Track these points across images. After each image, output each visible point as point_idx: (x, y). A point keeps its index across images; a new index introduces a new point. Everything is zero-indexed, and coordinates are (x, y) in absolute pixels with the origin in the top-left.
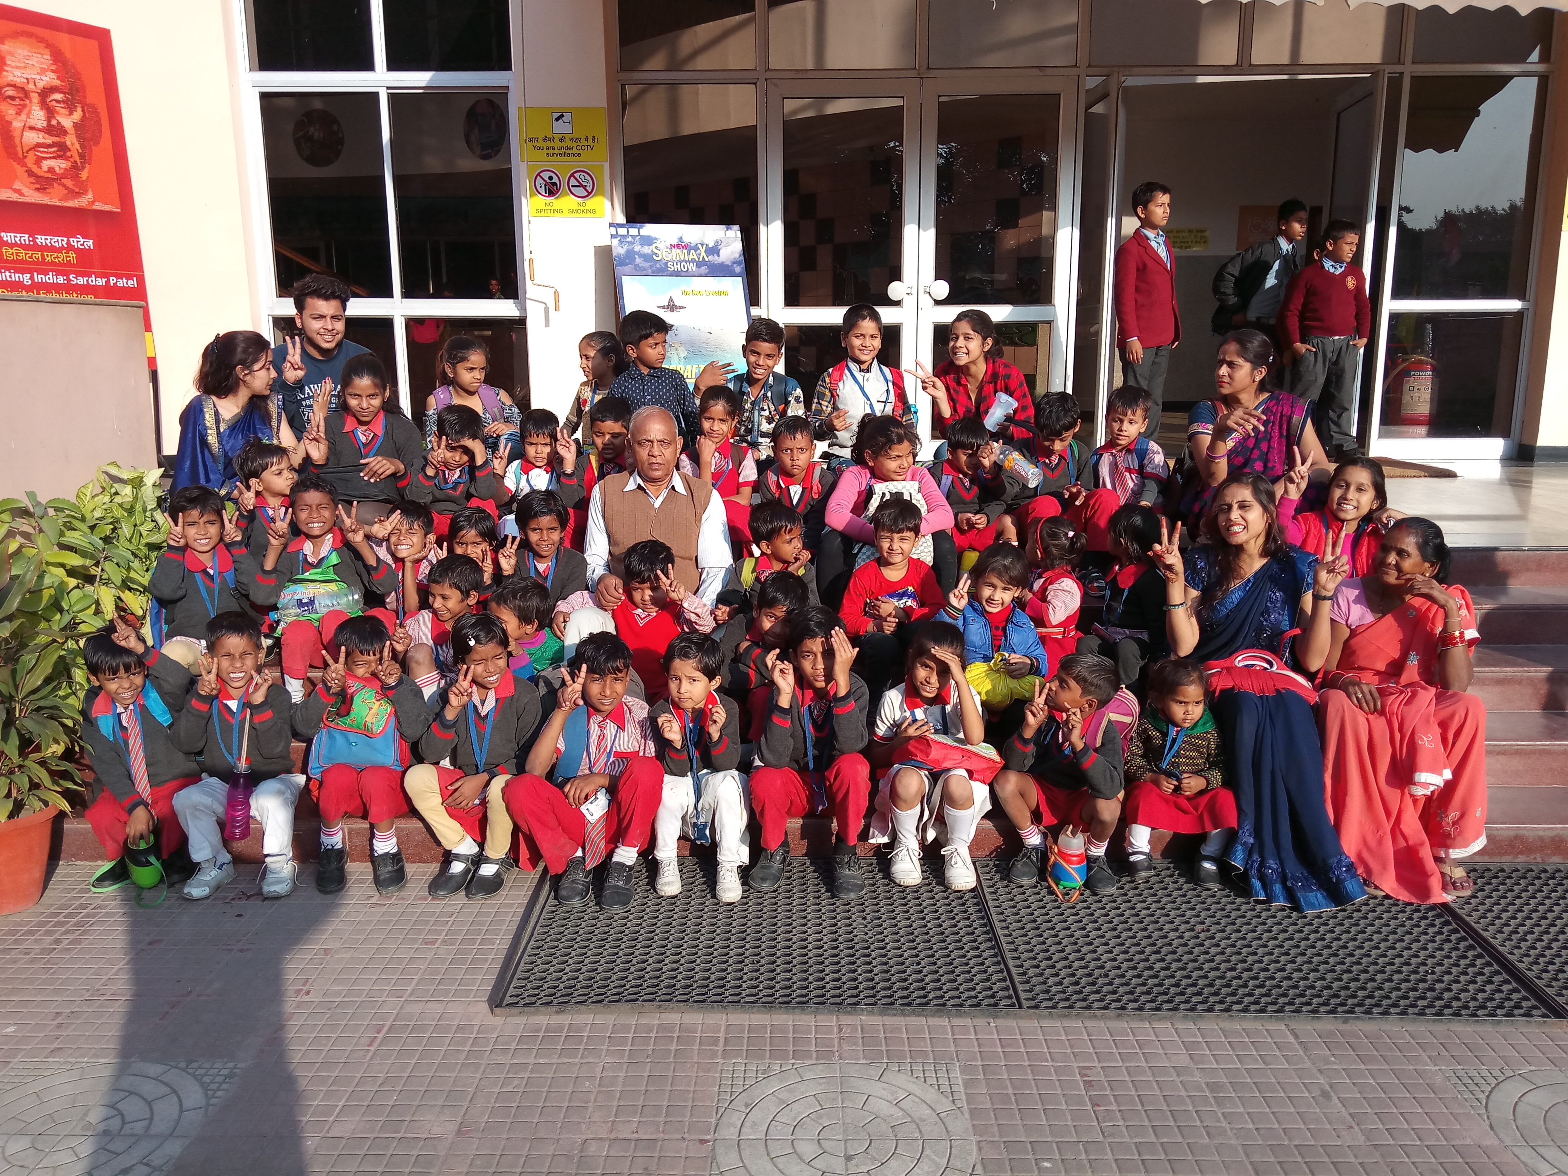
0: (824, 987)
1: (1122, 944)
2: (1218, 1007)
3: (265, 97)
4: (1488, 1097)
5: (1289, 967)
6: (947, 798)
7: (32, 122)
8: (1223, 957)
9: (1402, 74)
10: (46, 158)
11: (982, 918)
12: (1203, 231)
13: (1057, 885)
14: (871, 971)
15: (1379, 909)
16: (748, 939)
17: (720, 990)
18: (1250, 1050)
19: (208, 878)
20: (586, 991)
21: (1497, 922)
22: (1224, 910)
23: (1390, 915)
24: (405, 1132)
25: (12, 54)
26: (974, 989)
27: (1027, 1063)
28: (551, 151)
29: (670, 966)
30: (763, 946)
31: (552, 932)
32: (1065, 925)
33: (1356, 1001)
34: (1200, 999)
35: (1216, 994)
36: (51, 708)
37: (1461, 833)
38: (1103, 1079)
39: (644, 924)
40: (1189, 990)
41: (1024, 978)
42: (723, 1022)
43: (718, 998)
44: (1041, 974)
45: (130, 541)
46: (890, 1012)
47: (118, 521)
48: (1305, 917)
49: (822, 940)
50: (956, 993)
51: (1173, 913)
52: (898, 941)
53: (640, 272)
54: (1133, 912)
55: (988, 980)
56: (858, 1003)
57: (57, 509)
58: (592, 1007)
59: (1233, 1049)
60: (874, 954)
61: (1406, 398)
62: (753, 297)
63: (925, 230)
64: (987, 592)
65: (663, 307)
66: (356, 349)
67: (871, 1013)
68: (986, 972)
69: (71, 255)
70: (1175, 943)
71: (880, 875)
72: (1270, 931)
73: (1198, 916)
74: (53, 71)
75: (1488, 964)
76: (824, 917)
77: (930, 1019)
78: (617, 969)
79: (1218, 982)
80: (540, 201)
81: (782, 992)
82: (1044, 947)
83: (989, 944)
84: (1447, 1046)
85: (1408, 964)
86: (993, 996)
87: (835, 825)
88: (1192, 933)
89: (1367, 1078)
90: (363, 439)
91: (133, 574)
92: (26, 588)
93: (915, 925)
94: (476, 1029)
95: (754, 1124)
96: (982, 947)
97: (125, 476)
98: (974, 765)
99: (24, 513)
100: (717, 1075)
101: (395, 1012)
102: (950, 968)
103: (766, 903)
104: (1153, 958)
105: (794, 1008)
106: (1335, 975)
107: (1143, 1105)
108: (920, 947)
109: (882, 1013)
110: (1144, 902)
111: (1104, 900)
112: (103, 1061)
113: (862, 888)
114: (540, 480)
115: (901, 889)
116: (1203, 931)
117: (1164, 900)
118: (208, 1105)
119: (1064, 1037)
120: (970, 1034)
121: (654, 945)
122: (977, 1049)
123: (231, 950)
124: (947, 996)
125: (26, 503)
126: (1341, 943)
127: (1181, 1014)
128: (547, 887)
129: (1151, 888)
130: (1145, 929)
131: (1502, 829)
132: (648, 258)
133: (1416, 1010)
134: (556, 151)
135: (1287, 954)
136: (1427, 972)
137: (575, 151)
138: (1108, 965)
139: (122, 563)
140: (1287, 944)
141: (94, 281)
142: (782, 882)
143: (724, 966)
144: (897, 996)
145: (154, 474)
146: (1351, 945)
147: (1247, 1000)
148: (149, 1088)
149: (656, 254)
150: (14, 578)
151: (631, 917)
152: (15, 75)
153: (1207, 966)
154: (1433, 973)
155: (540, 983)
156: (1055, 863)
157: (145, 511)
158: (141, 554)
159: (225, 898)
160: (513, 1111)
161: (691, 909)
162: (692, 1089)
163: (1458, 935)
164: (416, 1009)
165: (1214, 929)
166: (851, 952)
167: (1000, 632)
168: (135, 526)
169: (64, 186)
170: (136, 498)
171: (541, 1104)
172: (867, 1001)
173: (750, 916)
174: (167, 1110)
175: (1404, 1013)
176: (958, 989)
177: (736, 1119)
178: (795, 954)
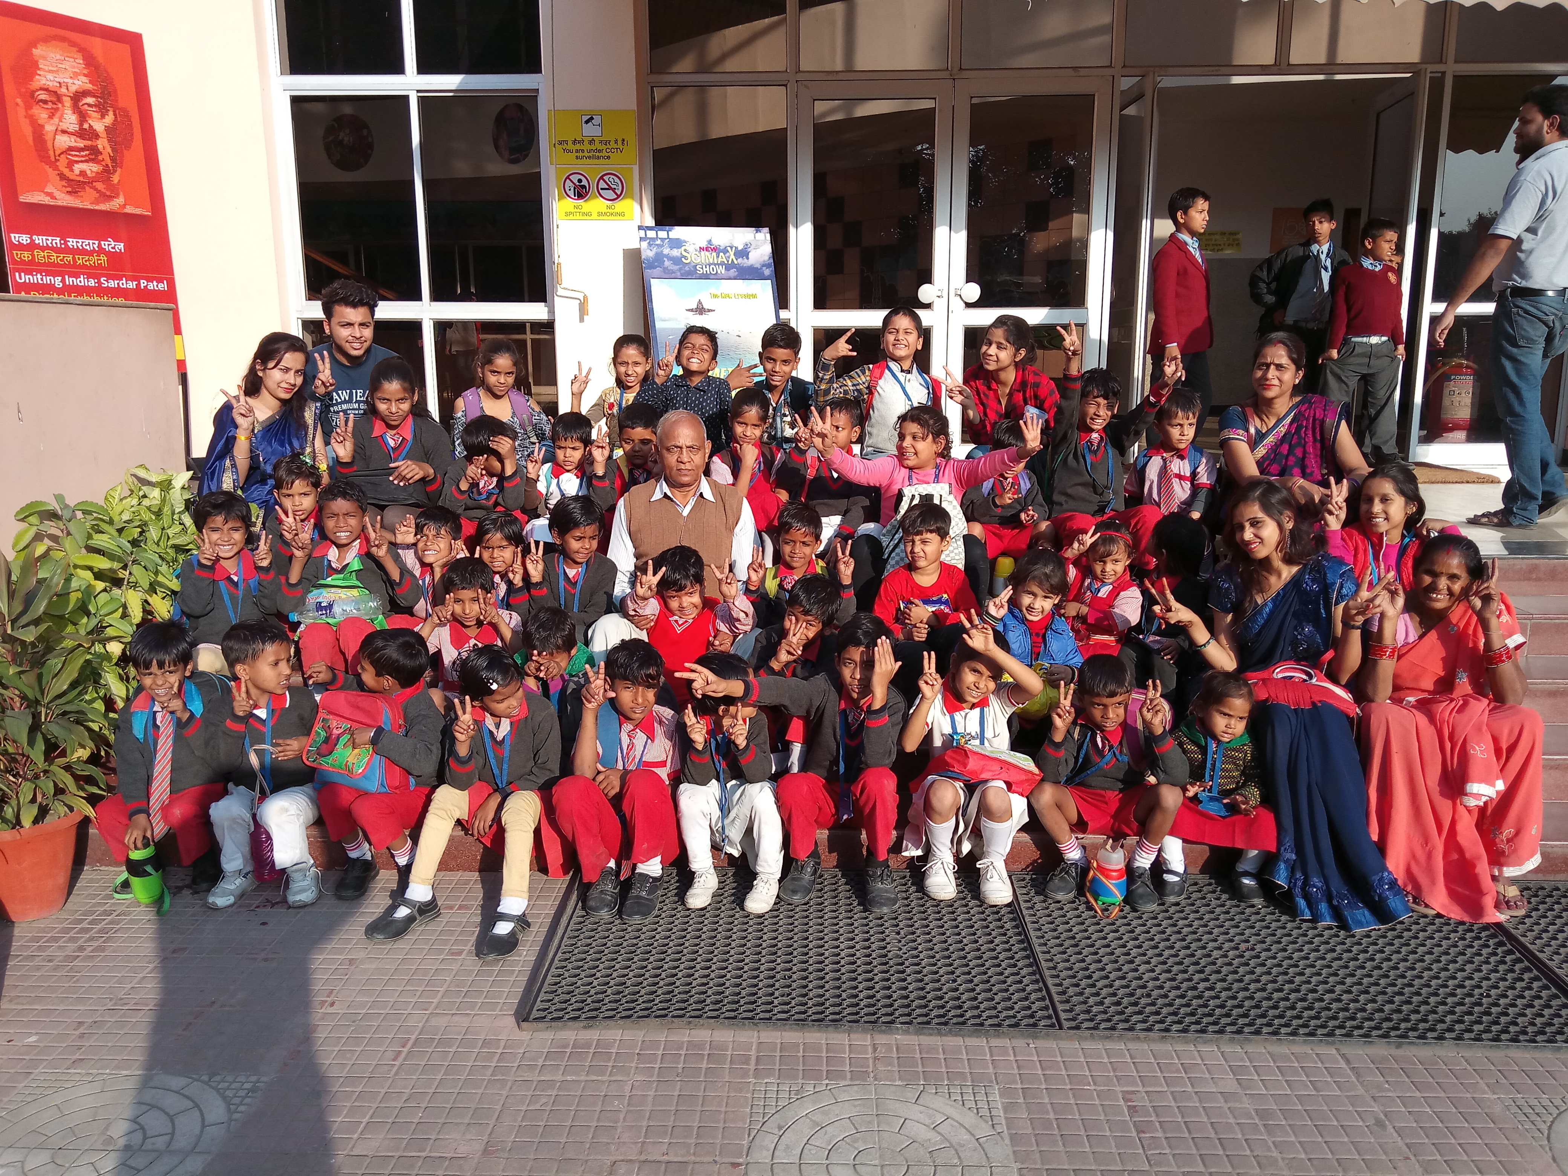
0: (858, 1005)
1: (1165, 963)
2: (1265, 1030)
3: (296, 101)
4: (1550, 1127)
5: (1338, 988)
6: (984, 810)
7: (64, 126)
8: (1269, 978)
9: (1444, 73)
10: (77, 162)
11: (1019, 934)
12: (1235, 234)
13: (1096, 900)
14: (906, 988)
15: (1430, 929)
16: (779, 953)
17: (751, 1007)
18: (1299, 1075)
19: (233, 887)
20: (614, 1005)
21: (1553, 943)
22: (1269, 928)
23: (1442, 934)
24: (430, 1151)
25: (45, 58)
26: (1012, 1008)
27: (1068, 1087)
28: (581, 154)
29: (699, 981)
30: (795, 961)
31: (579, 943)
32: (1105, 942)
33: (1409, 1025)
34: (1246, 1021)
35: (1263, 1016)
36: (77, 712)
37: (1515, 851)
38: (1148, 1104)
39: (673, 937)
40: (1235, 1012)
41: (1064, 998)
42: (754, 1040)
43: (750, 1015)
44: (1081, 994)
45: (158, 544)
46: (926, 1031)
47: (145, 524)
48: (1353, 936)
49: (855, 955)
50: (994, 1012)
51: (1216, 931)
52: (934, 957)
53: (668, 275)
54: (1175, 929)
55: (1026, 999)
56: (892, 1022)
57: (85, 512)
58: (621, 1022)
59: (1282, 1075)
60: (908, 971)
61: (1446, 402)
62: (782, 300)
63: (956, 232)
64: (1026, 600)
65: (692, 310)
66: (383, 353)
67: (907, 1032)
68: (1024, 990)
69: (104, 258)
70: (1220, 962)
71: (914, 888)
72: (1318, 951)
73: (1243, 934)
74: (85, 75)
75: (1546, 987)
76: (856, 932)
77: (967, 1039)
78: (645, 983)
79: (1265, 1004)
80: (569, 204)
81: (814, 1009)
82: (1083, 965)
83: (1027, 961)
84: (1506, 1073)
85: (1462, 986)
86: (1032, 1016)
87: (864, 836)
88: (1237, 952)
89: (1424, 1106)
90: (392, 443)
91: (160, 578)
92: (52, 592)
93: (950, 941)
94: (502, 1044)
95: (788, 1147)
96: (1020, 964)
97: (154, 478)
98: (1013, 777)
99: (53, 516)
100: (749, 1095)
101: (421, 1025)
102: (987, 986)
103: (797, 916)
104: (1197, 977)
105: (827, 1026)
106: (1386, 998)
107: (1190, 1132)
108: (956, 963)
109: (918, 1033)
110: (1186, 919)
111: (1145, 917)
112: (125, 1073)
113: (895, 901)
114: (571, 484)
115: (935, 903)
116: (1248, 949)
117: (1207, 917)
118: (231, 1120)
119: (1106, 1060)
120: (1009, 1055)
121: (684, 959)
122: (1016, 1071)
123: (255, 959)
124: (984, 1015)
125: (54, 505)
126: (1391, 964)
127: (1227, 1037)
128: (574, 897)
129: (1193, 905)
130: (1188, 948)
131: (1556, 846)
132: (677, 261)
133: (1472, 1035)
134: (586, 154)
135: (1336, 975)
136: (1482, 994)
137: (604, 154)
138: (1151, 985)
139: (149, 566)
140: (1335, 964)
141: (124, 284)
142: (813, 894)
143: (755, 981)
144: (933, 1014)
145: (183, 477)
146: (1402, 965)
147: (1295, 1022)
148: (171, 1102)
149: (685, 257)
150: (40, 582)
151: (660, 929)
152: (46, 78)
153: (1252, 987)
154: (1488, 996)
155: (568, 997)
156: (1094, 879)
157: (173, 514)
158: (169, 558)
159: (250, 905)
160: (541, 1130)
161: (721, 922)
162: (723, 1109)
163: (1513, 957)
164: (442, 1022)
165: (1259, 947)
166: (884, 968)
167: (1040, 639)
168: (163, 529)
169: (96, 189)
170: (163, 500)
171: (568, 1124)
172: (902, 1019)
173: (781, 930)
174: (188, 1125)
175: (1459, 1038)
176: (995, 1008)
177: (769, 1141)
178: (827, 969)
